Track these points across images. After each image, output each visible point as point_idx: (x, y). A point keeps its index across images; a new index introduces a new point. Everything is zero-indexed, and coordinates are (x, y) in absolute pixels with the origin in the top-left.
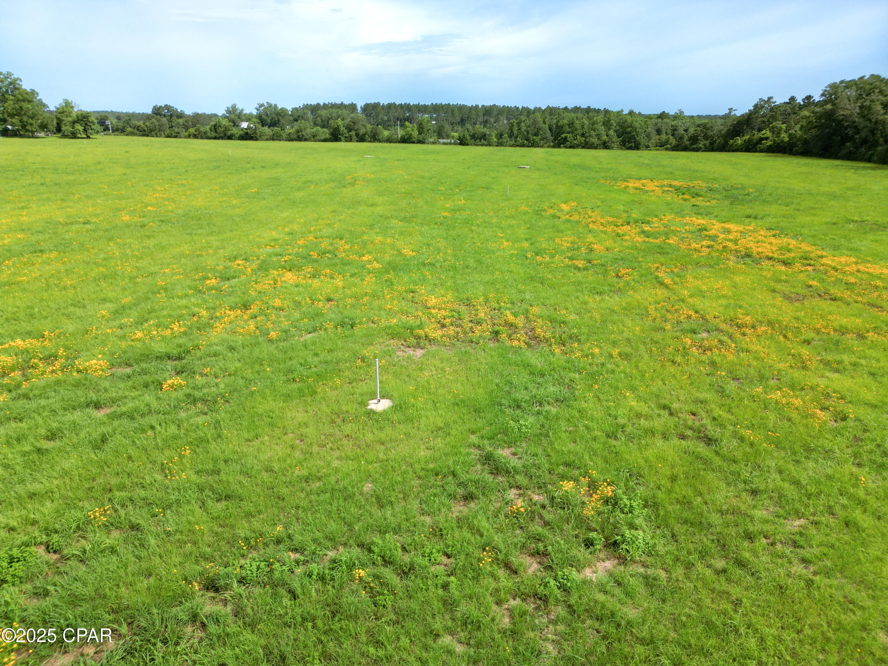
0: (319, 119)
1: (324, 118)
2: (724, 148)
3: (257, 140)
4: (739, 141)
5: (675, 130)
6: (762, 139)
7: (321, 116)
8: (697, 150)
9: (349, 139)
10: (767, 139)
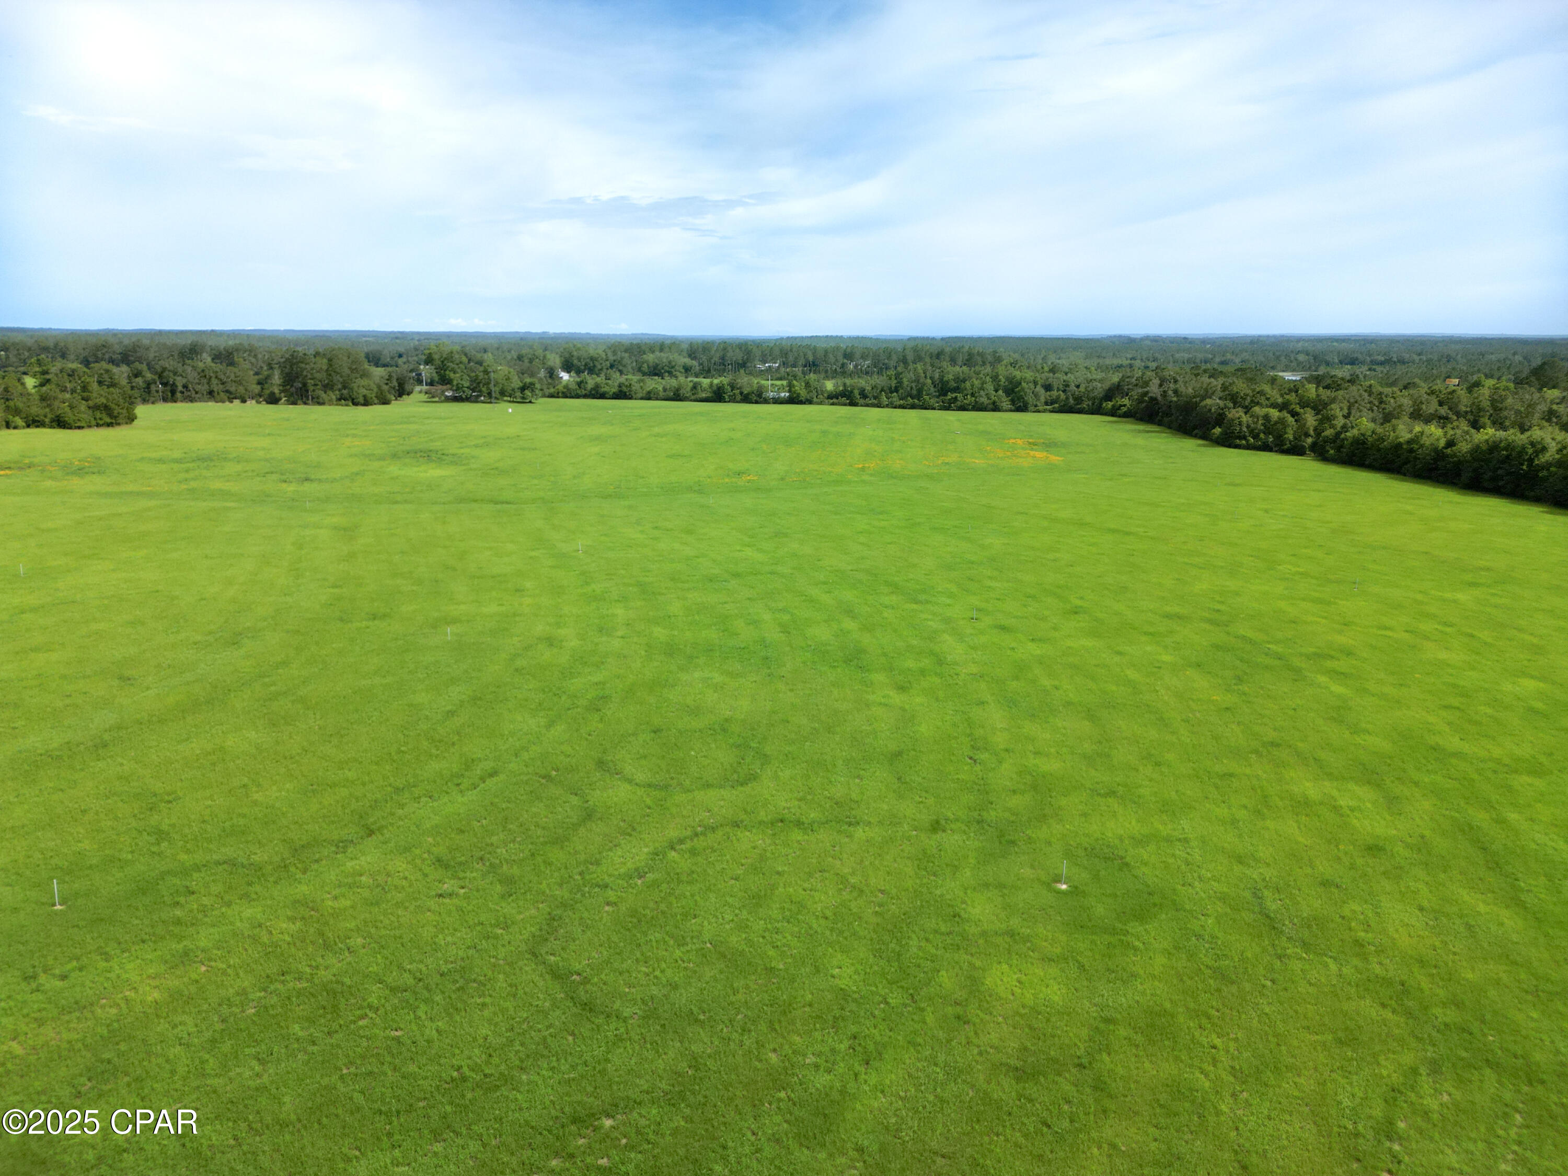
0: (645, 365)
1: (651, 364)
2: (1096, 410)
3: (631, 398)
4: (1109, 405)
5: (1067, 386)
6: (1121, 406)
7: (647, 362)
8: (1080, 412)
9: (733, 400)
10: (1125, 405)
